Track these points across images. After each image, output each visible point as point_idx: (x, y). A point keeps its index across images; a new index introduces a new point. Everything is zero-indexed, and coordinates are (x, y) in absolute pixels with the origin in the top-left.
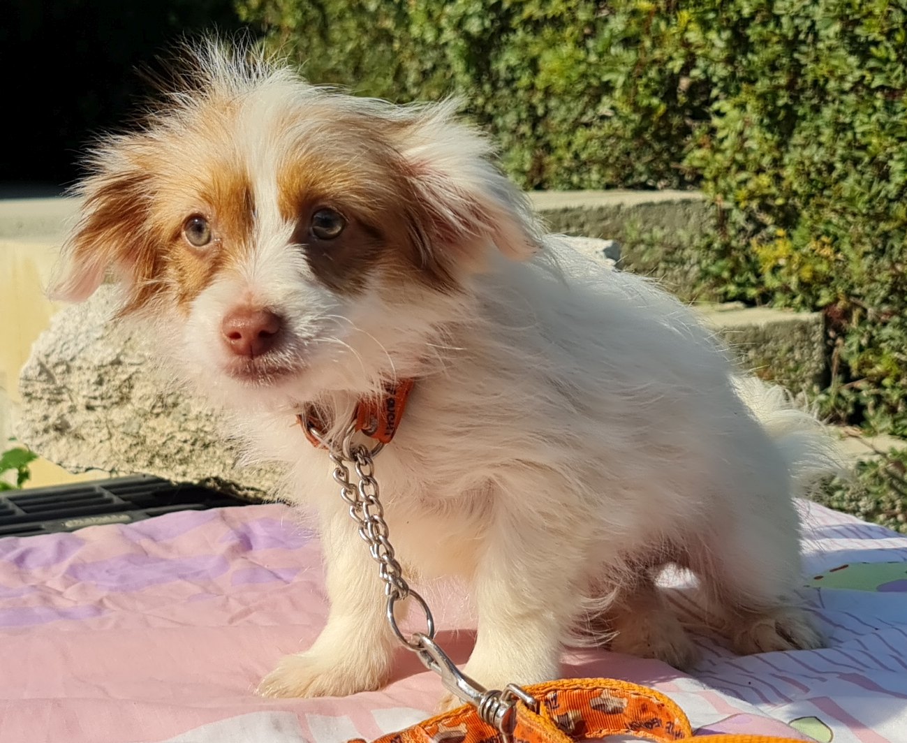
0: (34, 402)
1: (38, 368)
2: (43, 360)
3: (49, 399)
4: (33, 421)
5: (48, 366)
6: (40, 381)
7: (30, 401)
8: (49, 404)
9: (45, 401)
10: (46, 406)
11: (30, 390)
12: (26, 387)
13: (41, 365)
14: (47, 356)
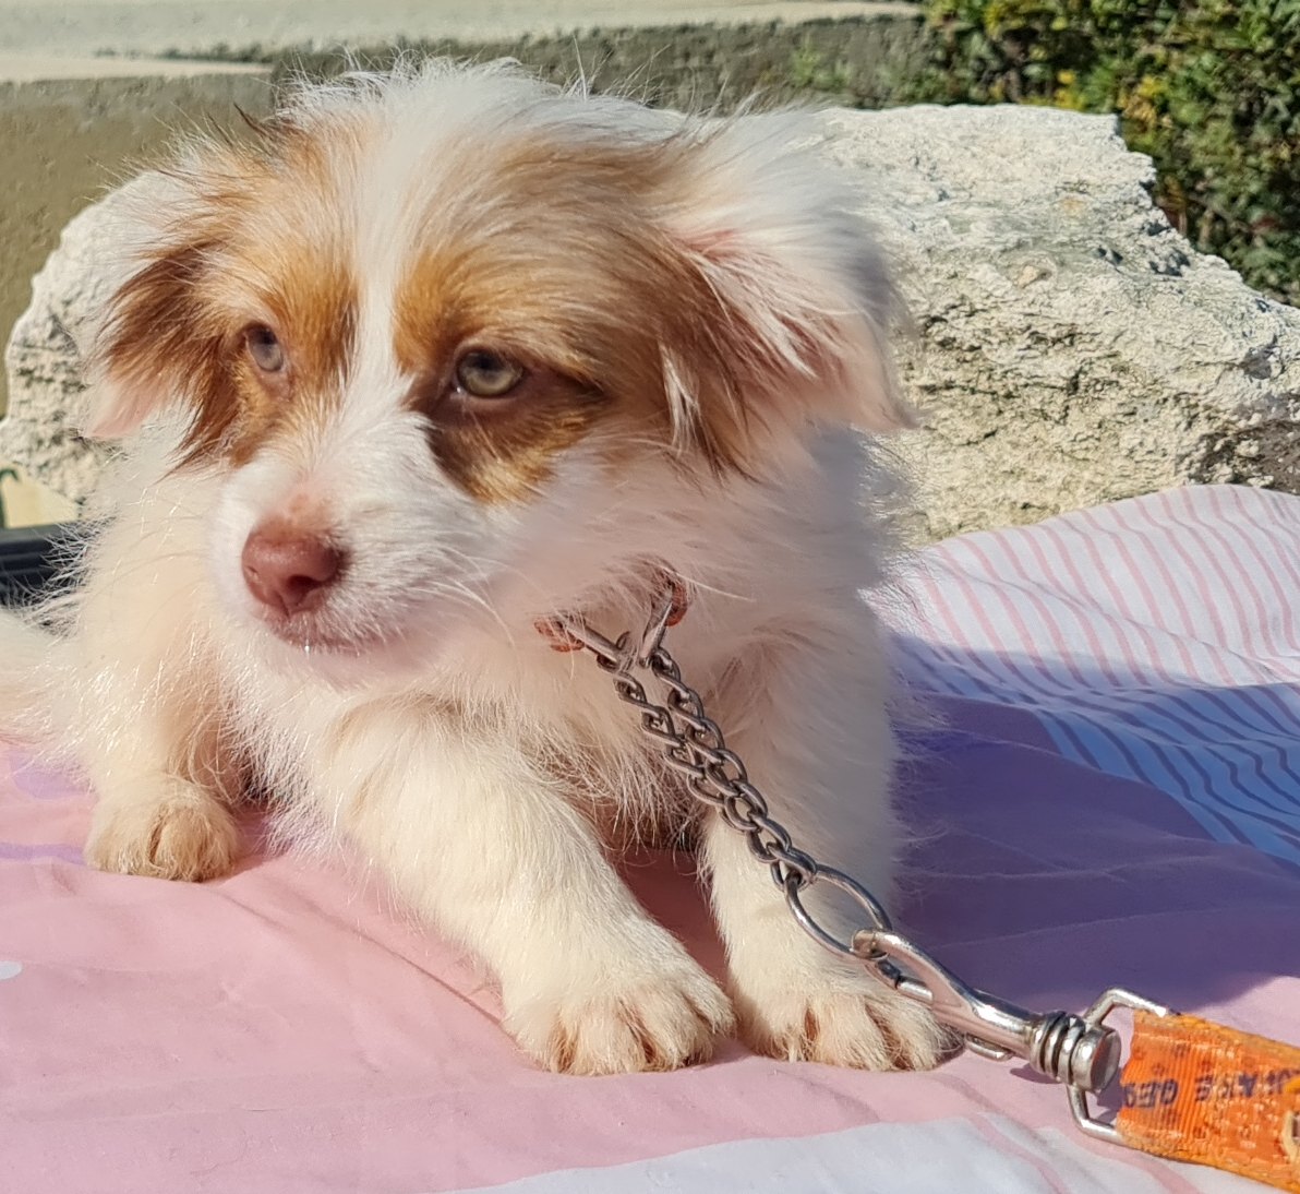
0: (37, 387)
1: (50, 326)
2: (59, 310)
3: (64, 382)
4: (34, 421)
5: (66, 322)
6: (51, 349)
7: (28, 385)
8: (65, 391)
9: (57, 385)
10: (59, 394)
11: (30, 364)
12: (23, 359)
13: (54, 318)
14: (68, 303)
